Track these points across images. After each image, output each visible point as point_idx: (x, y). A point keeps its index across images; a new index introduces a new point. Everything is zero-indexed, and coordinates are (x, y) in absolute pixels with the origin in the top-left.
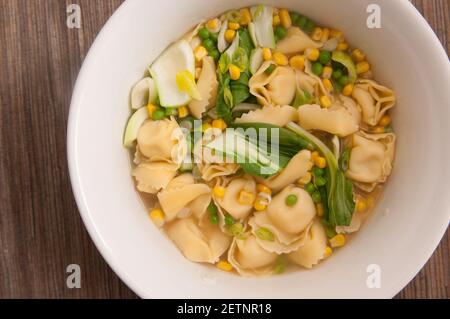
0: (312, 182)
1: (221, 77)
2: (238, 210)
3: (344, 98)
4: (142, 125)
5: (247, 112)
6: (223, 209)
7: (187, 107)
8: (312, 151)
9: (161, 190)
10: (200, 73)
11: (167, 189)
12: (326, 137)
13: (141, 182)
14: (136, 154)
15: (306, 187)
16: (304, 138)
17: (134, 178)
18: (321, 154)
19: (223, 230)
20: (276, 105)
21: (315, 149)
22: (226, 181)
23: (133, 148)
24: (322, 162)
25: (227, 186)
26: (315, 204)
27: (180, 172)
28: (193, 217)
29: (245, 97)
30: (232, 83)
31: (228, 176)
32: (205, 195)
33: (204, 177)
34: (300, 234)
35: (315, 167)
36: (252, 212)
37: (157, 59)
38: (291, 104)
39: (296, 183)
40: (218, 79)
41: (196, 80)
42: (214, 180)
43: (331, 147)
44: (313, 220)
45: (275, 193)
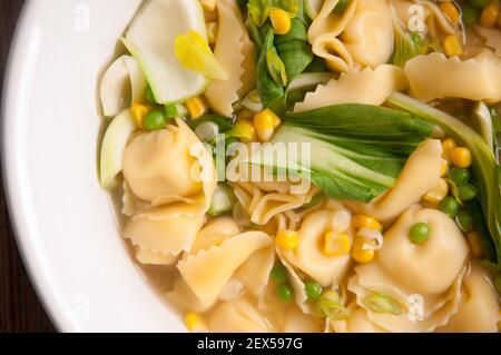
0: (450, 194)
1: (256, 34)
2: (326, 268)
3: (484, 32)
4: (128, 143)
5: (312, 88)
6: (299, 271)
7: (203, 97)
8: (443, 139)
9: (181, 256)
10: (216, 31)
11: (194, 252)
12: (463, 109)
13: (143, 248)
14: (125, 198)
15: (441, 206)
16: (424, 118)
17: (128, 242)
18: (460, 143)
19: (305, 309)
20: (364, 67)
21: (448, 135)
22: (295, 219)
23: (118, 188)
24: (464, 156)
25: (298, 228)
26: (465, 235)
27: (211, 218)
28: (249, 296)
29: (307, 61)
30: (279, 41)
31: (297, 211)
32: (263, 251)
33: (255, 219)
34: (446, 294)
35: (453, 166)
36: (352, 268)
37: (132, 20)
38: (390, 61)
39: (424, 203)
40: (252, 38)
41: (212, 46)
42: (274, 221)
43: (476, 126)
44: (466, 264)
45: (387, 227)
